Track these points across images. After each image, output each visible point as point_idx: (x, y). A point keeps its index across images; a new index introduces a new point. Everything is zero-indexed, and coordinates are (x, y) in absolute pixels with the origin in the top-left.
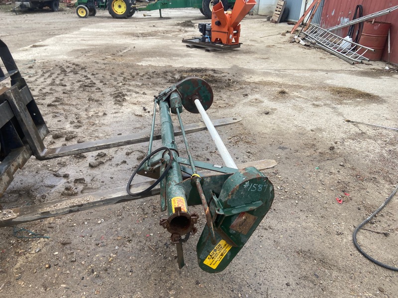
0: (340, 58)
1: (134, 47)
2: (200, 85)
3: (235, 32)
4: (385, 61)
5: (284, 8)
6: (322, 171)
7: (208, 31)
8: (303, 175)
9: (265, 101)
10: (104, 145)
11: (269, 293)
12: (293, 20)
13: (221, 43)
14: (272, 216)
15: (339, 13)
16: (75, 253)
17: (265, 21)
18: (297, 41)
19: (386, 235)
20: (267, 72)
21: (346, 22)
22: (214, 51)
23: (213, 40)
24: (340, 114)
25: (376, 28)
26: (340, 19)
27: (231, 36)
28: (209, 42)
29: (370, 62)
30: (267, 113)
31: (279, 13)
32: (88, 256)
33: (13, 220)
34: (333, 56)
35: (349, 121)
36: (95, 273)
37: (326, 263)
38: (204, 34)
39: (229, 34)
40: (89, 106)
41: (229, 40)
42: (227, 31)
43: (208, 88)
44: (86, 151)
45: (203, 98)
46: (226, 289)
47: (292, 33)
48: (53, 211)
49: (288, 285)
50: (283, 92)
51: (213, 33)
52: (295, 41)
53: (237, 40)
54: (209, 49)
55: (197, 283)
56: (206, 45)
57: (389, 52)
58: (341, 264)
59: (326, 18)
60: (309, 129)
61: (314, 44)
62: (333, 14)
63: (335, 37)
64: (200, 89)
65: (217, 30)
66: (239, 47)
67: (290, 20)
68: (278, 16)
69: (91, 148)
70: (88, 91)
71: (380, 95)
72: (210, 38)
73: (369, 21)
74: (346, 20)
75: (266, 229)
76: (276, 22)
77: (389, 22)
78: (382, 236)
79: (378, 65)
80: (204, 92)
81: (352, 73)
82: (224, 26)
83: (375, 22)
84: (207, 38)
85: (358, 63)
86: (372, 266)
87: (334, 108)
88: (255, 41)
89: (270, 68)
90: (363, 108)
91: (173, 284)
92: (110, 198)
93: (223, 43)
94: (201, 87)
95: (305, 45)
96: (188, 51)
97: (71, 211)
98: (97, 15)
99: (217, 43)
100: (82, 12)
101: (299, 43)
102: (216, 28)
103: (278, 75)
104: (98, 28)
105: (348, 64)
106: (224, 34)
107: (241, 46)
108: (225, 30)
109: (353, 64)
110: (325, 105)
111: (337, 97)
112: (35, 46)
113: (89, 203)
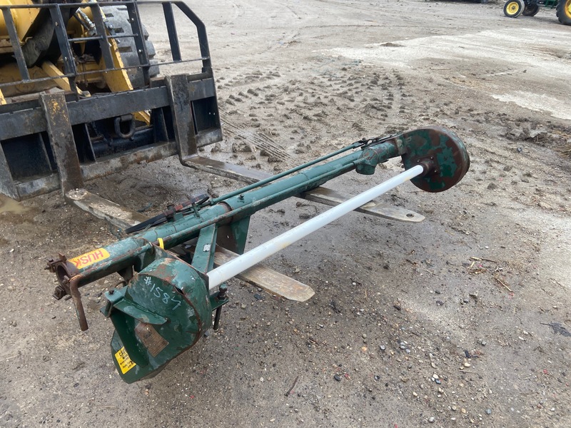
1: (525, 71)
2: (443, 144)
8: (525, 395)
14: (356, 401)
40: (344, 133)
43: (456, 154)
45: (441, 168)
64: (440, 150)
70: (368, 115)
75: (316, 409)
80: (445, 159)
94: (444, 148)
98: (538, 15)
100: (513, 8)
104: (511, 34)
112: (387, 45)
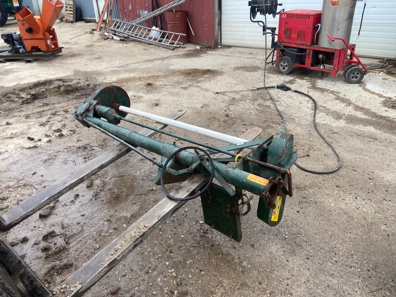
0: (159, 47)
3: (51, 36)
4: (192, 43)
5: (75, 7)
6: (237, 133)
7: (17, 40)
9: (143, 95)
10: (78, 180)
11: (295, 223)
12: (89, 18)
13: (39, 50)
15: (136, 7)
16: (136, 292)
17: (59, 22)
18: (111, 38)
19: (308, 155)
20: (114, 70)
21: (146, 15)
22: (36, 60)
23: (29, 49)
24: (206, 90)
25: (178, 16)
26: (139, 12)
27: (49, 42)
28: (24, 52)
29: (184, 46)
30: (157, 105)
31: (72, 12)
32: (152, 286)
33: (80, 291)
34: (151, 46)
35: (217, 93)
36: (176, 292)
37: (301, 188)
38: (14, 45)
39: (45, 39)
41: (47, 46)
42: (43, 37)
44: (59, 195)
45: (121, 103)
46: (272, 237)
47: (98, 30)
48: (119, 256)
49: (298, 212)
50: (149, 84)
51: (25, 43)
52: (108, 38)
53: (56, 44)
54: (29, 59)
55: (253, 246)
56: (22, 56)
57: (194, 35)
58: (307, 183)
59: (125, 13)
60: (199, 106)
61: (128, 38)
62: (130, 8)
63: (145, 29)
65: (30, 38)
66: (61, 51)
67: (85, 18)
68: (72, 16)
69: (64, 189)
71: (216, 69)
72: (24, 47)
73: (170, 10)
74: (146, 12)
76: (72, 22)
77: (184, 10)
78: (307, 157)
79: (190, 47)
81: (178, 56)
82: (38, 33)
83: (175, 11)
84: (20, 48)
85: (176, 48)
86: (320, 176)
87: (198, 87)
88: (68, 43)
89: (112, 66)
90: (215, 81)
91: (239, 258)
92: (165, 213)
93: (42, 50)
94: (117, 93)
95: (121, 40)
96: (4, 67)
97: (135, 246)
99: (34, 52)
101: (112, 38)
102: (26, 36)
103: (126, 71)
105: (170, 51)
106: (40, 41)
107: (63, 50)
108: (40, 36)
109: (173, 49)
110: (190, 86)
111: (190, 78)
113: (149, 228)
